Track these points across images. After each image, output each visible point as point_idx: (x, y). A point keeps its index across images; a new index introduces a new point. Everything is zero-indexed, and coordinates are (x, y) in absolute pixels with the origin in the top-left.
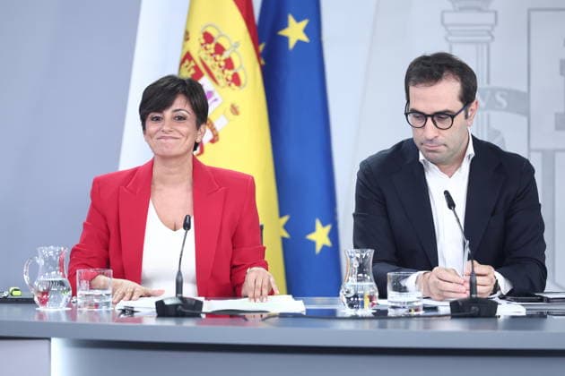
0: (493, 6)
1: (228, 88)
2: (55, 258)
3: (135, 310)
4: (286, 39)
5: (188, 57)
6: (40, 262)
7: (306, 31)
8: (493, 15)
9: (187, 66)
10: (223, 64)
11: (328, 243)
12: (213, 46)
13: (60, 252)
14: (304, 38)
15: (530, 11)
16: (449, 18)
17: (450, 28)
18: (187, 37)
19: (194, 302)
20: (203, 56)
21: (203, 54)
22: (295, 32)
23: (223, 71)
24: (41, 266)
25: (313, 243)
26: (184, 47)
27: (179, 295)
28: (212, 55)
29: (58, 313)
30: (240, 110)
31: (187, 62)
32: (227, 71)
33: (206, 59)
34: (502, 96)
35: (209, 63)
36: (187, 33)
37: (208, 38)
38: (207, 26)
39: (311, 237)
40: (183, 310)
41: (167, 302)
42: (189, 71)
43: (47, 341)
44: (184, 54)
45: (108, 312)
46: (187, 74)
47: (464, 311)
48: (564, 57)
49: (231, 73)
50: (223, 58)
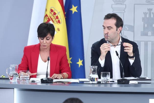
0: (125, 3)
1: (57, 24)
2: (14, 67)
3: (35, 81)
4: (72, 11)
6: (11, 68)
7: (77, 9)
8: (125, 6)
9: (46, 18)
10: (55, 17)
11: (82, 65)
12: (53, 13)
13: (16, 66)
14: (76, 11)
15: (135, 4)
16: (114, 6)
17: (114, 9)
18: (46, 10)
19: (51, 79)
20: (50, 15)
22: (74, 9)
23: (56, 20)
24: (11, 70)
25: (78, 65)
26: (45, 13)
27: (47, 78)
28: (53, 15)
29: (15, 82)
30: (60, 29)
31: (46, 17)
32: (56, 19)
33: (51, 16)
34: (127, 27)
35: (52, 17)
37: (52, 11)
38: (52, 8)
39: (78, 63)
40: (48, 81)
41: (44, 79)
42: (47, 19)
43: (13, 89)
45: (28, 82)
47: (121, 82)
48: (144, 17)
49: (58, 20)
50: (56, 16)
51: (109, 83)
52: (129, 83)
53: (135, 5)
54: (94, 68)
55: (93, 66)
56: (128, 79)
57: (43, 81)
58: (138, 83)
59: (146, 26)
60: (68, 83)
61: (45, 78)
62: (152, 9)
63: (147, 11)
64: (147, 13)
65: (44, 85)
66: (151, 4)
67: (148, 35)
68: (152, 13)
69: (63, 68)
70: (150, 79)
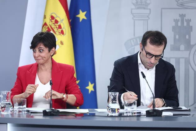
0: (149, 7)
1: (59, 36)
2: (7, 95)
4: (79, 18)
5: (45, 24)
7: (86, 15)
8: (149, 10)
10: (58, 27)
11: (93, 90)
12: (54, 20)
13: (9, 93)
14: (85, 18)
15: (162, 9)
17: (134, 15)
18: (45, 17)
19: (56, 111)
21: (51, 23)
22: (82, 16)
23: (58, 30)
25: (88, 90)
26: (44, 21)
27: (51, 108)
28: (54, 24)
29: (8, 114)
30: (64, 43)
31: (45, 26)
32: (59, 29)
33: (52, 25)
35: (53, 26)
37: (52, 18)
38: (52, 14)
39: (87, 88)
40: (53, 113)
41: (47, 111)
42: (46, 29)
46: (45, 30)
47: (151, 114)
49: (61, 30)
50: (58, 25)
51: (135, 116)
52: (162, 115)
53: (163, 10)
54: (114, 95)
55: (112, 92)
57: (45, 113)
58: (174, 115)
59: (177, 37)
61: (49, 109)
62: (185, 16)
63: (178, 18)
64: (179, 19)
65: (48, 118)
67: (181, 49)
68: (186, 20)
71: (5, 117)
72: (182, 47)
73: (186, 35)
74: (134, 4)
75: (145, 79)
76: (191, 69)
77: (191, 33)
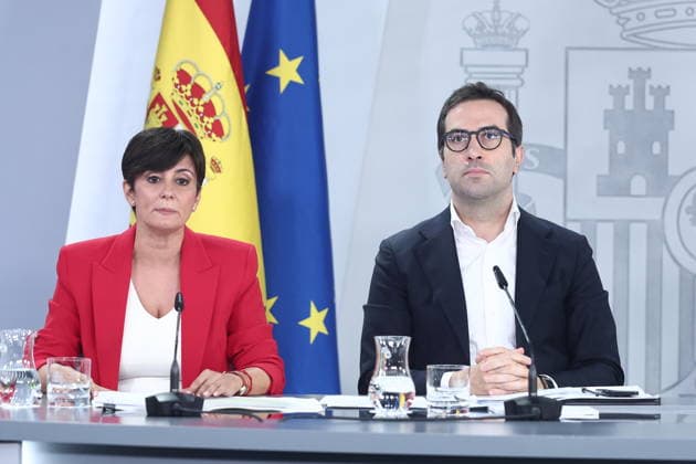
0: (522, 44)
1: (207, 140)
2: (20, 344)
3: (117, 408)
4: (277, 80)
5: (159, 100)
6: (3, 348)
7: (300, 70)
8: (524, 54)
9: (157, 112)
10: (201, 109)
11: (325, 331)
13: (28, 338)
14: (298, 80)
15: (568, 49)
16: (470, 57)
17: (470, 70)
18: (157, 76)
19: (193, 400)
20: (177, 100)
21: (177, 98)
22: (287, 71)
23: (202, 119)
24: (3, 354)
25: (308, 330)
26: (153, 88)
27: (175, 390)
28: (188, 98)
29: (23, 412)
30: (224, 165)
31: (157, 107)
32: (206, 119)
33: (181, 103)
34: (531, 153)
35: (185, 108)
36: (157, 71)
37: (184, 77)
38: (182, 63)
40: (181, 409)
41: (160, 399)
42: (160, 117)
43: (17, 445)
44: (153, 97)
45: (85, 410)
46: (157, 122)
47: (522, 413)
48: (611, 107)
49: (212, 120)
50: (202, 102)
52: (559, 415)
53: (571, 53)
54: (395, 345)
55: (389, 337)
56: (552, 397)
57: (154, 408)
58: (602, 416)
59: (621, 148)
60: (270, 416)
62: (648, 73)
63: (625, 81)
64: (628, 87)
65: (162, 424)
66: (644, 47)
67: (633, 193)
68: (651, 87)
69: (246, 348)
70: (657, 397)
71: (13, 418)
72: (639, 184)
73: (652, 143)
74: (469, 32)
75: (506, 290)
76: (671, 260)
77: (671, 133)
